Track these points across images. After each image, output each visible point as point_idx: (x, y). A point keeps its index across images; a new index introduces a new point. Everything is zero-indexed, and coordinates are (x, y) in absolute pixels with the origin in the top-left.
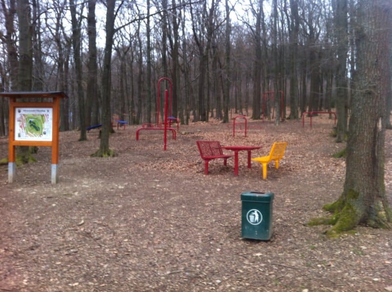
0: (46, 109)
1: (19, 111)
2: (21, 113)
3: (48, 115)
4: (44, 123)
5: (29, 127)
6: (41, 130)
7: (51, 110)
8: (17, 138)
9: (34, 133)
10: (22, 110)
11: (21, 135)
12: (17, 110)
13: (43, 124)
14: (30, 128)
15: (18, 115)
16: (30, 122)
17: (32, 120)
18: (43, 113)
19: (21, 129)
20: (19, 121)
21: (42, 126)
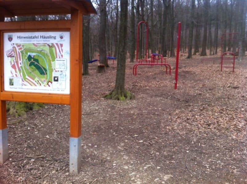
0: (57, 34)
1: (10, 39)
2: (13, 42)
3: (62, 45)
4: (54, 60)
5: (28, 67)
6: (48, 72)
7: (67, 35)
8: (7, 87)
9: (37, 79)
10: (15, 35)
11: (14, 81)
12: (6, 36)
13: (52, 63)
14: (30, 70)
15: (8, 46)
16: (30, 58)
17: (33, 54)
18: (51, 41)
19: (13, 70)
20: (10, 56)
21: (50, 65)
